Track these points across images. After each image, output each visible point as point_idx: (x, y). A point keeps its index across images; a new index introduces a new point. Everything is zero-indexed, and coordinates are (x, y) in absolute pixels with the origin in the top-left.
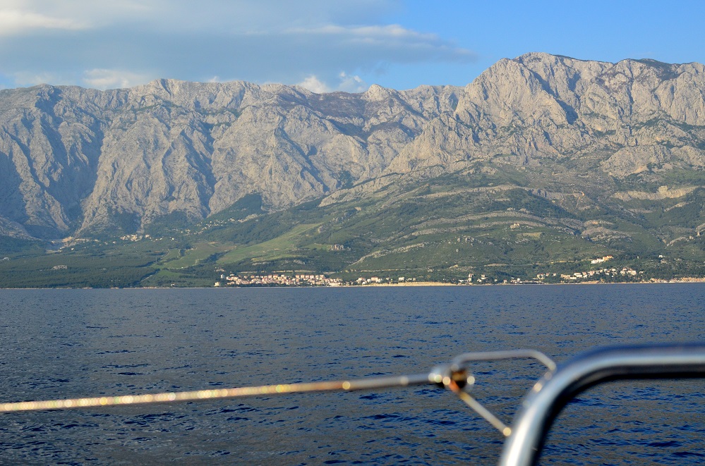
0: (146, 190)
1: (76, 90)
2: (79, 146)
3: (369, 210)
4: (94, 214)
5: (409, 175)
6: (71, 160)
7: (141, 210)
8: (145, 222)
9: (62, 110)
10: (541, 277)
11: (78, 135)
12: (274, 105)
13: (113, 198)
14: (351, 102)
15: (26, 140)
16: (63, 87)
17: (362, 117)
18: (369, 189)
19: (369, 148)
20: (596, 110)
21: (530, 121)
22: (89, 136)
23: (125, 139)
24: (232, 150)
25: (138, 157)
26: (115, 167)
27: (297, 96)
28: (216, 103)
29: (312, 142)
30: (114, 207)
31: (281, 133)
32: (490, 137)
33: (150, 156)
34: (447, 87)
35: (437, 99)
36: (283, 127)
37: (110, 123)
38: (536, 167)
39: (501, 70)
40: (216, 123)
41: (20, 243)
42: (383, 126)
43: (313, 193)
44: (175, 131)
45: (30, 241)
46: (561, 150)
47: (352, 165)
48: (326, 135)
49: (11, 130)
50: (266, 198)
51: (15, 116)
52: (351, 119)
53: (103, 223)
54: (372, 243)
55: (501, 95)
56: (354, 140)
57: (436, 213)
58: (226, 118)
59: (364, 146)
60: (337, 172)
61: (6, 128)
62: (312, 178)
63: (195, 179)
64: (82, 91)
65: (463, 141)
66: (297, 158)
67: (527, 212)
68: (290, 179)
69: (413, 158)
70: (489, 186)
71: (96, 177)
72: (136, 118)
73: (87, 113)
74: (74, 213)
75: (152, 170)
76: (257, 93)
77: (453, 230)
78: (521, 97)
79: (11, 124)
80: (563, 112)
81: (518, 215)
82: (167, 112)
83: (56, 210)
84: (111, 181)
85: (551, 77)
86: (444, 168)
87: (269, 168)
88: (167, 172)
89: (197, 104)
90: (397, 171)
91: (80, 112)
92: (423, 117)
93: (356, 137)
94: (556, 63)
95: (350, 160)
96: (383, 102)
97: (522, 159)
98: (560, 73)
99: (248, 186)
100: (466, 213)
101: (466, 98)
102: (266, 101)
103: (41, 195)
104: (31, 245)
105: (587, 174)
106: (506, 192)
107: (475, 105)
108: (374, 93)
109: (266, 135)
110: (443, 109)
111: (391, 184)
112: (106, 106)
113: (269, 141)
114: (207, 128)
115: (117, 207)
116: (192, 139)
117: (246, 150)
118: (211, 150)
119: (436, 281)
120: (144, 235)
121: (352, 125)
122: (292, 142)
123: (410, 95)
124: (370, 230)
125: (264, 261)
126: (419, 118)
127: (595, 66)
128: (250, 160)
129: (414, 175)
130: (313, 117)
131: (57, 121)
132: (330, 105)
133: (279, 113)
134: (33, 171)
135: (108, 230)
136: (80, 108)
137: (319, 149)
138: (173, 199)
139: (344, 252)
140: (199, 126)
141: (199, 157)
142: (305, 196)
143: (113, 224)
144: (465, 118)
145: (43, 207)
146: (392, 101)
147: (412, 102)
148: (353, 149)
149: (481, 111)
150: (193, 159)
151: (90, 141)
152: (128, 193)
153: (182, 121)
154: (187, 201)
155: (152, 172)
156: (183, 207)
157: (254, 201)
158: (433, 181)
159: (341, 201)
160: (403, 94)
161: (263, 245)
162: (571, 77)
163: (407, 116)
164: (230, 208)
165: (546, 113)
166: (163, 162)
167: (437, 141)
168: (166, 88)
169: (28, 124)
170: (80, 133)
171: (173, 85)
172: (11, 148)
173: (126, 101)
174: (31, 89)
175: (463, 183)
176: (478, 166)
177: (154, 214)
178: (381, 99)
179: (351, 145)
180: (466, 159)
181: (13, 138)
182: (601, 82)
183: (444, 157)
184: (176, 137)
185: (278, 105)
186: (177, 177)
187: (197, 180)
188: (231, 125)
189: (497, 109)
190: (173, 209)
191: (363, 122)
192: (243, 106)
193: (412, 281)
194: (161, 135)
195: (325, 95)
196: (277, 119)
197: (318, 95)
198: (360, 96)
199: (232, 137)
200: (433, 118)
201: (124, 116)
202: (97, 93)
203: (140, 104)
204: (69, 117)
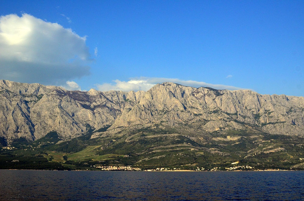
0: (6, 128)
3: (120, 141)
7: (6, 136)
8: (9, 141)
10: (215, 168)
12: (56, 95)
14: (83, 95)
17: (89, 102)
20: (193, 106)
21: (170, 109)
24: (39, 113)
25: (1, 113)
27: (62, 91)
28: (28, 92)
29: (73, 111)
31: (60, 107)
32: (157, 114)
33: (5, 113)
34: (121, 91)
35: (118, 96)
36: (61, 104)
38: (178, 127)
39: (158, 88)
40: (29, 101)
42: (99, 106)
43: (78, 132)
44: (14, 103)
46: (183, 120)
47: (90, 121)
48: (78, 108)
50: (59, 134)
52: (85, 102)
54: (137, 155)
55: (158, 98)
57: (157, 144)
58: (34, 99)
59: (94, 114)
60: (84, 124)
62: (76, 126)
63: (27, 124)
65: (148, 115)
67: (191, 144)
68: (68, 126)
69: (128, 121)
70: (167, 134)
75: (8, 119)
76: (45, 89)
78: (166, 99)
80: (182, 106)
81: (188, 145)
82: (8, 94)
85: (175, 92)
86: (142, 125)
87: (58, 121)
88: (15, 120)
89: (20, 92)
90: (121, 125)
93: (90, 110)
94: (177, 87)
95: (88, 119)
96: (97, 96)
97: (172, 124)
98: (178, 91)
99: (50, 128)
100: (169, 144)
101: (144, 98)
102: (52, 93)
105: (198, 130)
106: (177, 136)
108: (92, 92)
109: (54, 107)
110: (121, 101)
111: (122, 131)
113: (56, 110)
114: (26, 102)
116: (21, 107)
117: (45, 113)
118: (29, 112)
121: (86, 105)
122: (65, 111)
123: (107, 94)
126: (113, 103)
127: (190, 89)
128: (48, 117)
129: (131, 127)
132: (75, 96)
133: (58, 98)
137: (75, 115)
138: (19, 132)
140: (24, 101)
141: (26, 115)
142: (75, 134)
144: (147, 106)
146: (100, 96)
147: (108, 97)
148: (89, 115)
149: (152, 104)
150: (24, 115)
153: (16, 99)
154: (24, 133)
155: (8, 120)
156: (24, 136)
157: (54, 135)
159: (101, 137)
160: (104, 93)
162: (182, 92)
163: (108, 102)
164: (45, 137)
165: (176, 106)
166: (12, 116)
167: (138, 115)
168: (5, 84)
171: (8, 83)
175: (154, 132)
176: (157, 125)
177: (13, 138)
178: (95, 95)
179: (89, 113)
180: (150, 123)
182: (194, 95)
183: (141, 121)
184: (15, 106)
185: (58, 95)
186: (19, 123)
187: (28, 124)
188: (37, 102)
189: (157, 103)
190: (20, 136)
191: (90, 104)
192: (39, 94)
193: (179, 169)
194: (8, 104)
195: (72, 92)
196: (58, 101)
197: (69, 91)
198: (87, 93)
199: (38, 107)
200: (118, 104)
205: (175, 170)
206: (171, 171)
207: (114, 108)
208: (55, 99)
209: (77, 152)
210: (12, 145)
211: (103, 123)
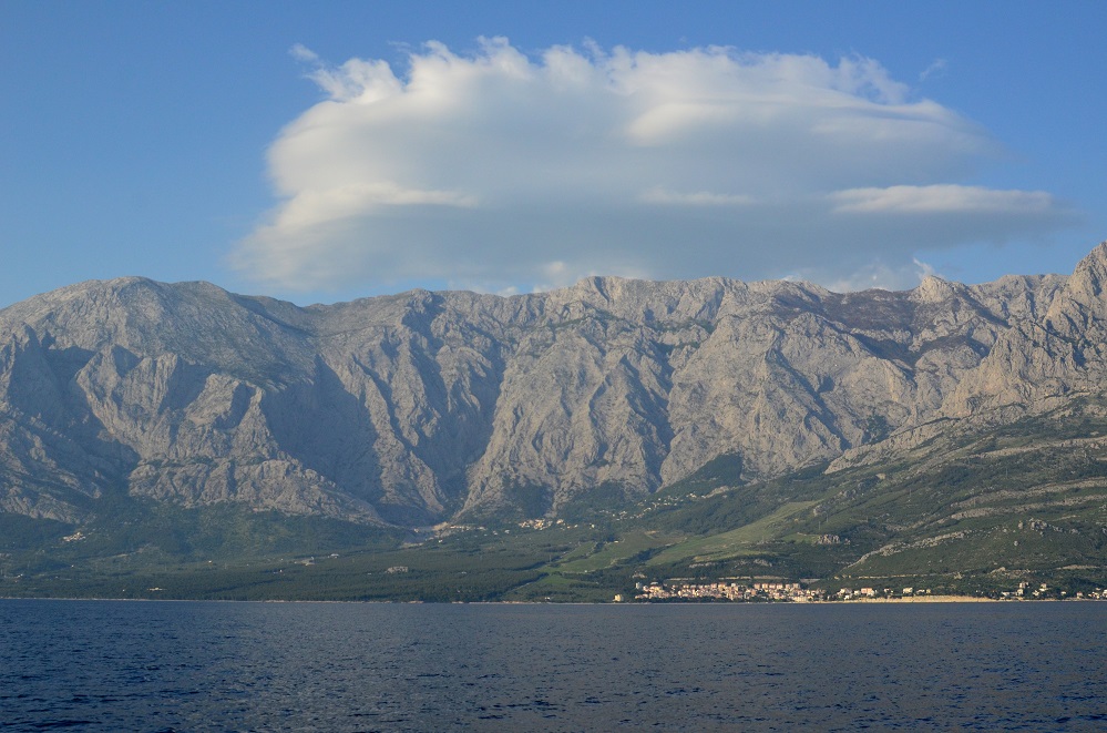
0: (563, 450)
1: (466, 296)
2: (467, 384)
3: (897, 478)
4: (483, 488)
5: (968, 421)
6: (453, 405)
7: (554, 482)
8: (560, 499)
9: (442, 329)
11: (465, 366)
12: (766, 313)
13: (512, 462)
14: (891, 306)
15: (386, 375)
16: (447, 293)
17: (909, 329)
19: (916, 379)
22: (483, 367)
23: (534, 372)
24: (701, 386)
25: (553, 398)
26: (518, 414)
27: (805, 298)
28: (678, 312)
29: (827, 370)
31: (776, 358)
33: (571, 396)
34: (1049, 276)
35: (1030, 297)
36: (780, 348)
37: (515, 346)
40: (678, 344)
41: (364, 532)
42: (942, 343)
43: (824, 452)
44: (613, 358)
45: (381, 529)
47: (890, 407)
48: (848, 359)
49: (365, 360)
50: (749, 461)
51: (372, 339)
52: (891, 332)
53: (494, 502)
54: (887, 533)
56: (893, 367)
57: (994, 482)
58: (693, 335)
59: (910, 375)
60: (865, 417)
61: (357, 356)
62: (823, 429)
63: (640, 431)
64: (474, 298)
65: (1058, 363)
66: (800, 396)
68: (787, 430)
69: (976, 392)
70: (1092, 437)
71: (491, 430)
72: (554, 339)
73: (480, 331)
74: (455, 486)
75: (574, 418)
76: (742, 295)
77: (1020, 509)
79: (366, 350)
82: (601, 328)
83: (427, 481)
84: (511, 436)
86: (1024, 408)
87: (756, 414)
88: (597, 421)
89: (649, 315)
90: (950, 415)
91: (469, 331)
92: (1007, 325)
93: (897, 361)
95: (887, 398)
96: (943, 303)
99: (722, 442)
100: (1044, 481)
101: (1066, 294)
102: (755, 308)
103: (404, 459)
104: (380, 535)
107: (1080, 305)
108: (929, 287)
109: (752, 362)
111: (938, 436)
112: (511, 321)
113: (758, 371)
114: (662, 352)
115: (518, 477)
116: (639, 369)
117: (722, 385)
118: (668, 386)
119: (962, 594)
120: (555, 520)
121: (891, 342)
122: (794, 372)
123: (987, 291)
124: (888, 511)
125: (708, 561)
126: (1001, 328)
128: (728, 401)
129: (975, 420)
130: (828, 330)
131: (435, 345)
132: (859, 310)
133: (773, 327)
134: (394, 421)
135: (501, 512)
136: (471, 325)
137: (837, 383)
138: (606, 463)
139: (839, 546)
140: (650, 348)
141: (648, 397)
142: (811, 458)
143: (510, 503)
144: (1062, 326)
145: (407, 477)
146: (956, 302)
147: (989, 303)
148: (891, 380)
149: (1089, 314)
150: (638, 401)
151: (483, 374)
152: (536, 454)
153: (624, 342)
154: (627, 465)
155: (573, 422)
156: (619, 477)
157: (730, 466)
158: (1002, 431)
159: (859, 465)
160: (976, 290)
161: (727, 536)
163: (981, 325)
164: (691, 478)
166: (592, 406)
167: (1013, 364)
168: (602, 293)
169: (390, 350)
170: (468, 363)
171: (612, 287)
172: (363, 386)
173: (542, 312)
174: (398, 297)
175: (1050, 432)
176: (1079, 403)
177: (574, 488)
178: (939, 299)
179: (888, 374)
180: (1061, 393)
181: (367, 371)
183: (1025, 390)
184: (614, 367)
185: (773, 314)
186: (612, 430)
187: (642, 434)
188: (699, 347)
190: (604, 479)
191: (911, 338)
192: (718, 315)
193: (924, 594)
194: (591, 364)
195: (851, 296)
196: (771, 335)
197: (840, 295)
198: (907, 296)
199: (700, 366)
201: (537, 336)
202: (498, 302)
203: (561, 316)
204: (454, 338)
209: (732, 527)
210: (569, 513)
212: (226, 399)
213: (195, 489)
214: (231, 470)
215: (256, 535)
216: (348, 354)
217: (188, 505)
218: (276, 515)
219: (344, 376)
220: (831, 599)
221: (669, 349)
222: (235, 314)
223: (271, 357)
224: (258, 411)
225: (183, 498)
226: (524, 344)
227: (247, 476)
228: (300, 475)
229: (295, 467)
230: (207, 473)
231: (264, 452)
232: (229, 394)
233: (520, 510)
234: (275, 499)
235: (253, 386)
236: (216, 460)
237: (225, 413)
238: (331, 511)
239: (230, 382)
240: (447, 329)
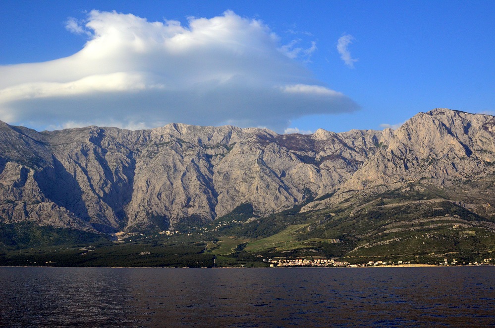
0: (171, 200)
1: (115, 130)
2: (121, 169)
3: (341, 215)
4: (136, 216)
5: (363, 192)
6: (116, 178)
7: (169, 214)
8: (173, 222)
9: (107, 144)
10: (486, 261)
11: (119, 161)
12: (255, 142)
13: (149, 205)
14: (305, 141)
15: (84, 164)
16: (106, 128)
17: (314, 151)
18: (335, 201)
19: (321, 172)
20: (485, 148)
21: (441, 155)
22: (127, 162)
23: (152, 165)
24: (227, 173)
25: (164, 177)
26: (148, 183)
27: (268, 136)
28: (212, 140)
29: (283, 168)
30: (150, 211)
31: (261, 162)
32: (415, 166)
33: (171, 176)
34: (370, 131)
35: (364, 139)
36: (262, 158)
38: (450, 187)
39: (419, 120)
40: (214, 154)
41: (92, 236)
42: (329, 157)
43: (287, 203)
44: (187, 160)
45: (98, 234)
46: (464, 175)
47: (311, 184)
48: (291, 163)
49: (74, 157)
50: (255, 207)
51: (76, 148)
52: (307, 152)
53: (145, 223)
54: (357, 238)
55: (420, 137)
56: (311, 167)
57: (397, 218)
59: (319, 171)
60: (301, 189)
61: (71, 156)
62: (286, 193)
63: (205, 192)
64: (119, 131)
65: (398, 168)
66: (274, 179)
67: (459, 217)
68: (271, 193)
69: (364, 179)
70: (424, 199)
71: (133, 190)
72: (158, 150)
73: (123, 146)
74: (121, 215)
75: (174, 186)
76: (240, 133)
77: (412, 229)
78: (434, 139)
79: (74, 153)
80: (463, 149)
81: (453, 219)
82: (180, 146)
83: (110, 213)
84: (146, 193)
85: (452, 125)
86: (387, 187)
87: (256, 186)
88: (185, 188)
89: (200, 141)
90: (353, 188)
91: (119, 146)
92: (356, 151)
93: (312, 165)
94: (455, 116)
95: (309, 180)
96: (327, 141)
97: (440, 181)
98: (458, 122)
99: (241, 198)
100: (418, 218)
101: (396, 139)
102: (249, 139)
103: (98, 202)
104: (99, 237)
105: (487, 191)
106: (438, 203)
107: (403, 144)
108: (320, 134)
109: (251, 163)
110: (369, 146)
111: (351, 198)
112: (136, 142)
113: (253, 167)
114: (208, 157)
116: (199, 165)
117: (237, 173)
118: (212, 173)
119: (424, 264)
120: (174, 231)
121: (307, 156)
122: (269, 168)
123: (345, 136)
124: (353, 229)
125: (289, 250)
126: (354, 152)
127: (481, 118)
128: (241, 180)
129: (367, 191)
130: (282, 151)
131: (104, 151)
132: (291, 142)
133: (259, 148)
134: (91, 186)
135: (149, 227)
136: (119, 143)
137: (287, 173)
138: (191, 206)
139: (341, 244)
140: (203, 156)
141: (205, 178)
142: (282, 205)
143: (152, 223)
144: (398, 153)
145: (101, 211)
146: (333, 140)
147: (347, 141)
148: (311, 173)
149: (408, 148)
150: (201, 179)
151: (127, 165)
152: (159, 202)
153: (191, 153)
154: (200, 207)
155: (174, 188)
156: (198, 212)
157: (247, 209)
158: (383, 195)
159: (316, 209)
160: (341, 135)
162: (465, 125)
163: (345, 150)
164: (231, 213)
165: (452, 150)
166: (182, 181)
167: (380, 168)
168: (176, 129)
169: (85, 153)
170: (121, 160)
171: (182, 128)
172: (75, 170)
173: (150, 138)
174: (85, 129)
175: (404, 197)
176: (411, 185)
177: (179, 217)
178: (325, 139)
179: (310, 170)
180: (401, 181)
181: (76, 163)
182: (486, 129)
183: (386, 179)
184: (188, 164)
185: (258, 143)
186: (192, 191)
187: (206, 194)
188: (225, 156)
189: (418, 147)
190: (191, 213)
191: (315, 155)
192: (231, 142)
193: (408, 264)
194: (178, 162)
195: (286, 136)
196: (258, 152)
197: (281, 135)
198: (311, 137)
199: (226, 164)
200: (362, 152)
201: (150, 149)
202: (129, 132)
203: (160, 140)
204: (112, 149)
205: (401, 264)
206: (393, 266)
207: (356, 159)
208: (253, 149)
209: (269, 235)
210: (177, 227)
211: (333, 185)
212: (16, 173)
213: (9, 215)
214: (25, 207)
215: (45, 237)
216: (66, 154)
217: (7, 223)
218: (50, 228)
219: (66, 164)
220: (368, 266)
221: (211, 156)
222: (13, 134)
223: (33, 155)
224: (33, 180)
225: (4, 220)
226: (144, 152)
227: (32, 210)
228: (58, 209)
229: (55, 206)
230: (13, 208)
231: (39, 198)
232: (18, 171)
233: (157, 226)
234: (48, 220)
235: (29, 168)
236: (16, 202)
237: (18, 180)
238: (75, 226)
239: (18, 166)
240: (109, 145)
